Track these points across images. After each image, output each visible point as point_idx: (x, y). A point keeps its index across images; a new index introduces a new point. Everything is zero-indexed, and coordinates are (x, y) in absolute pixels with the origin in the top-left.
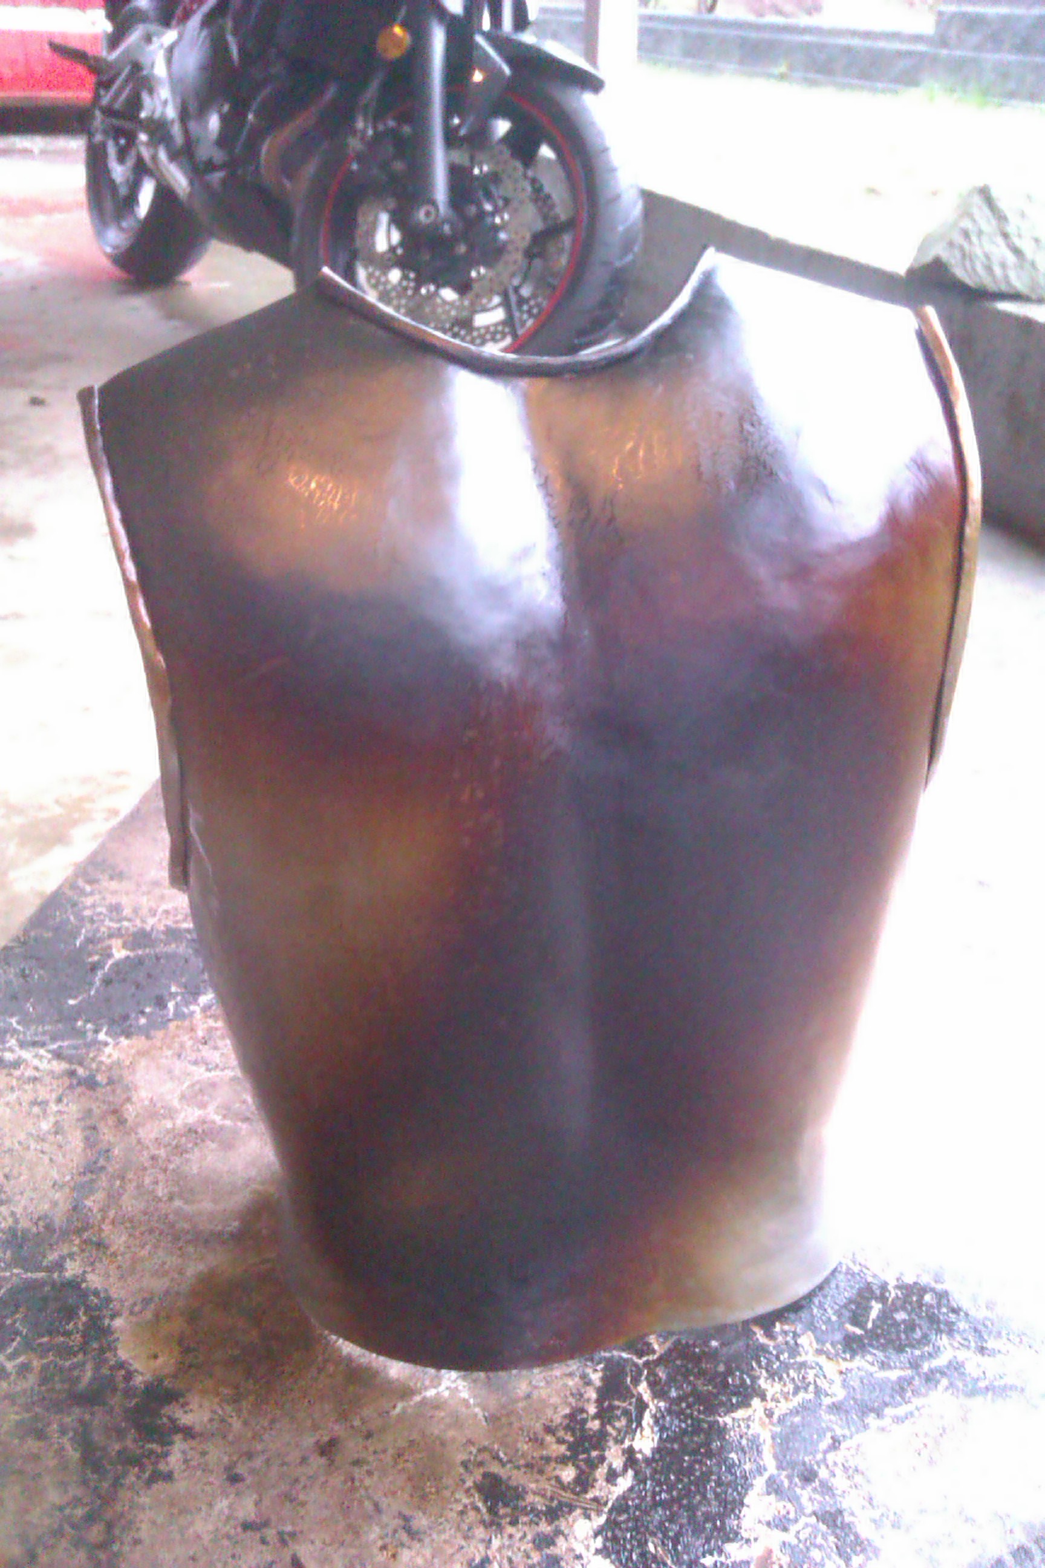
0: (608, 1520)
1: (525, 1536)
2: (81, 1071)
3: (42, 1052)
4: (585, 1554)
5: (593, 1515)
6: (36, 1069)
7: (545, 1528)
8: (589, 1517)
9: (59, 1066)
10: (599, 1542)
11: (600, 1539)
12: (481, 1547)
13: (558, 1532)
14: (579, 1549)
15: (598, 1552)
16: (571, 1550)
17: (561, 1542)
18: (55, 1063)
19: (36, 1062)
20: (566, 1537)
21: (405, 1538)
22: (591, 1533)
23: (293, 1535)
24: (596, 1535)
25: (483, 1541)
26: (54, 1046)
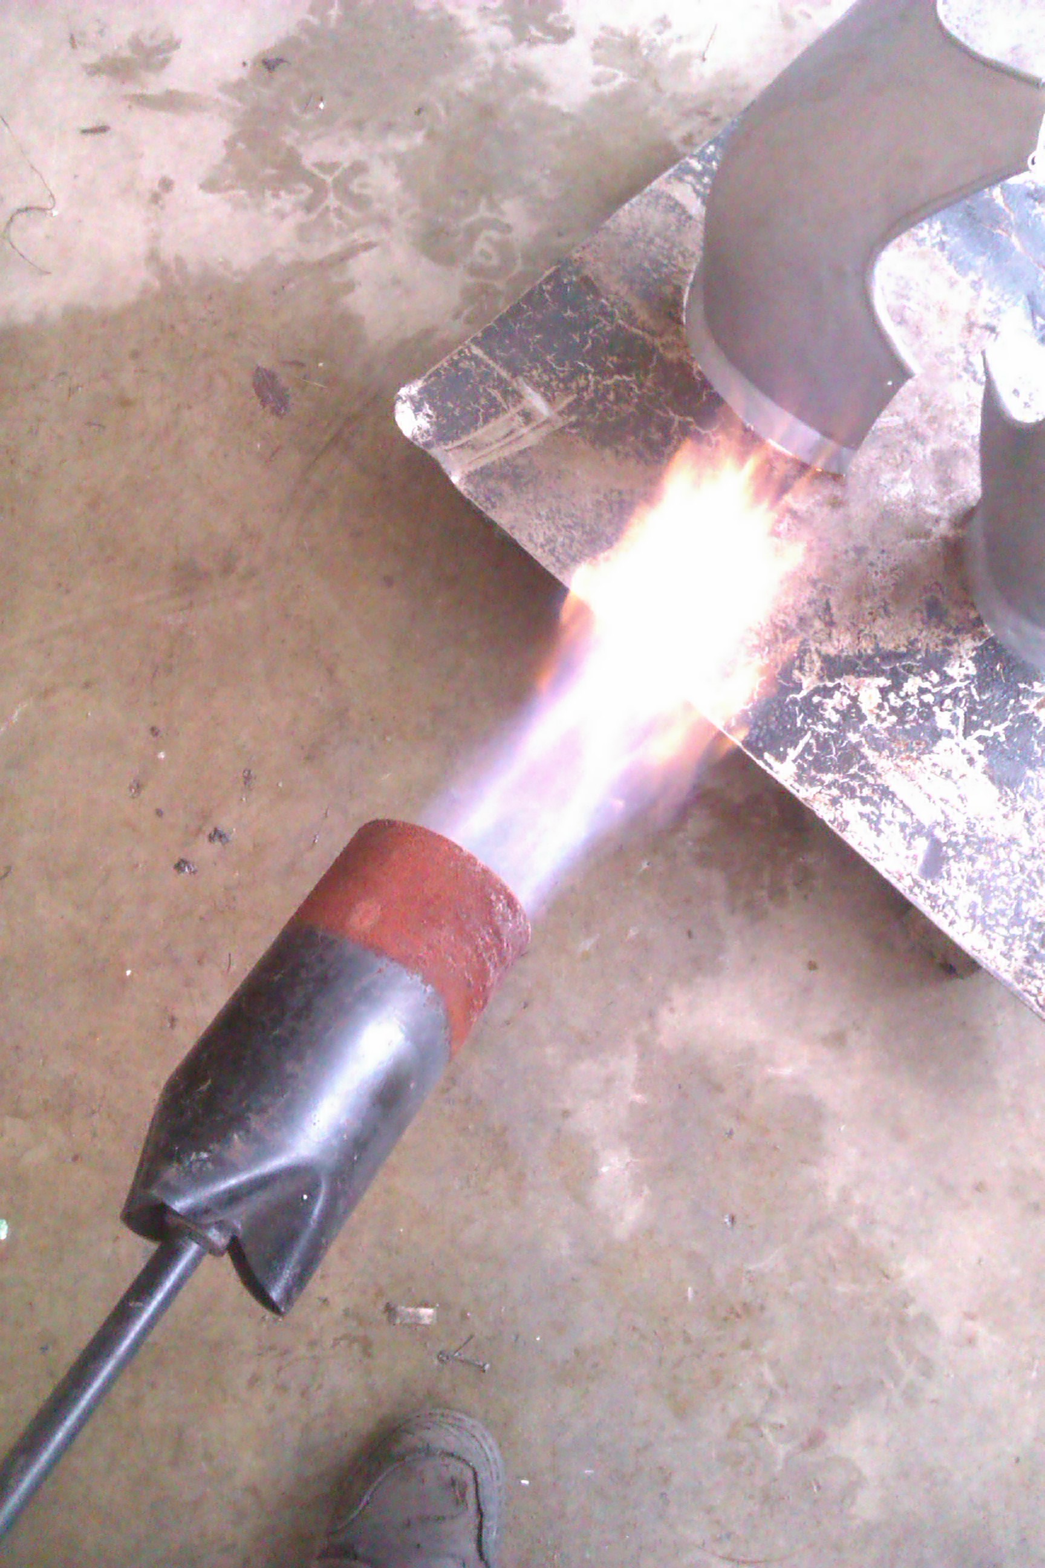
0: (982, 646)
1: (939, 636)
4: (965, 657)
5: (977, 640)
7: (950, 635)
8: (974, 640)
10: (973, 654)
11: (975, 653)
12: (917, 633)
13: (956, 641)
14: (963, 653)
15: (971, 658)
16: (959, 652)
17: (956, 646)
20: (959, 645)
21: (882, 611)
22: (972, 648)
23: (829, 589)
24: (973, 651)
25: (919, 630)
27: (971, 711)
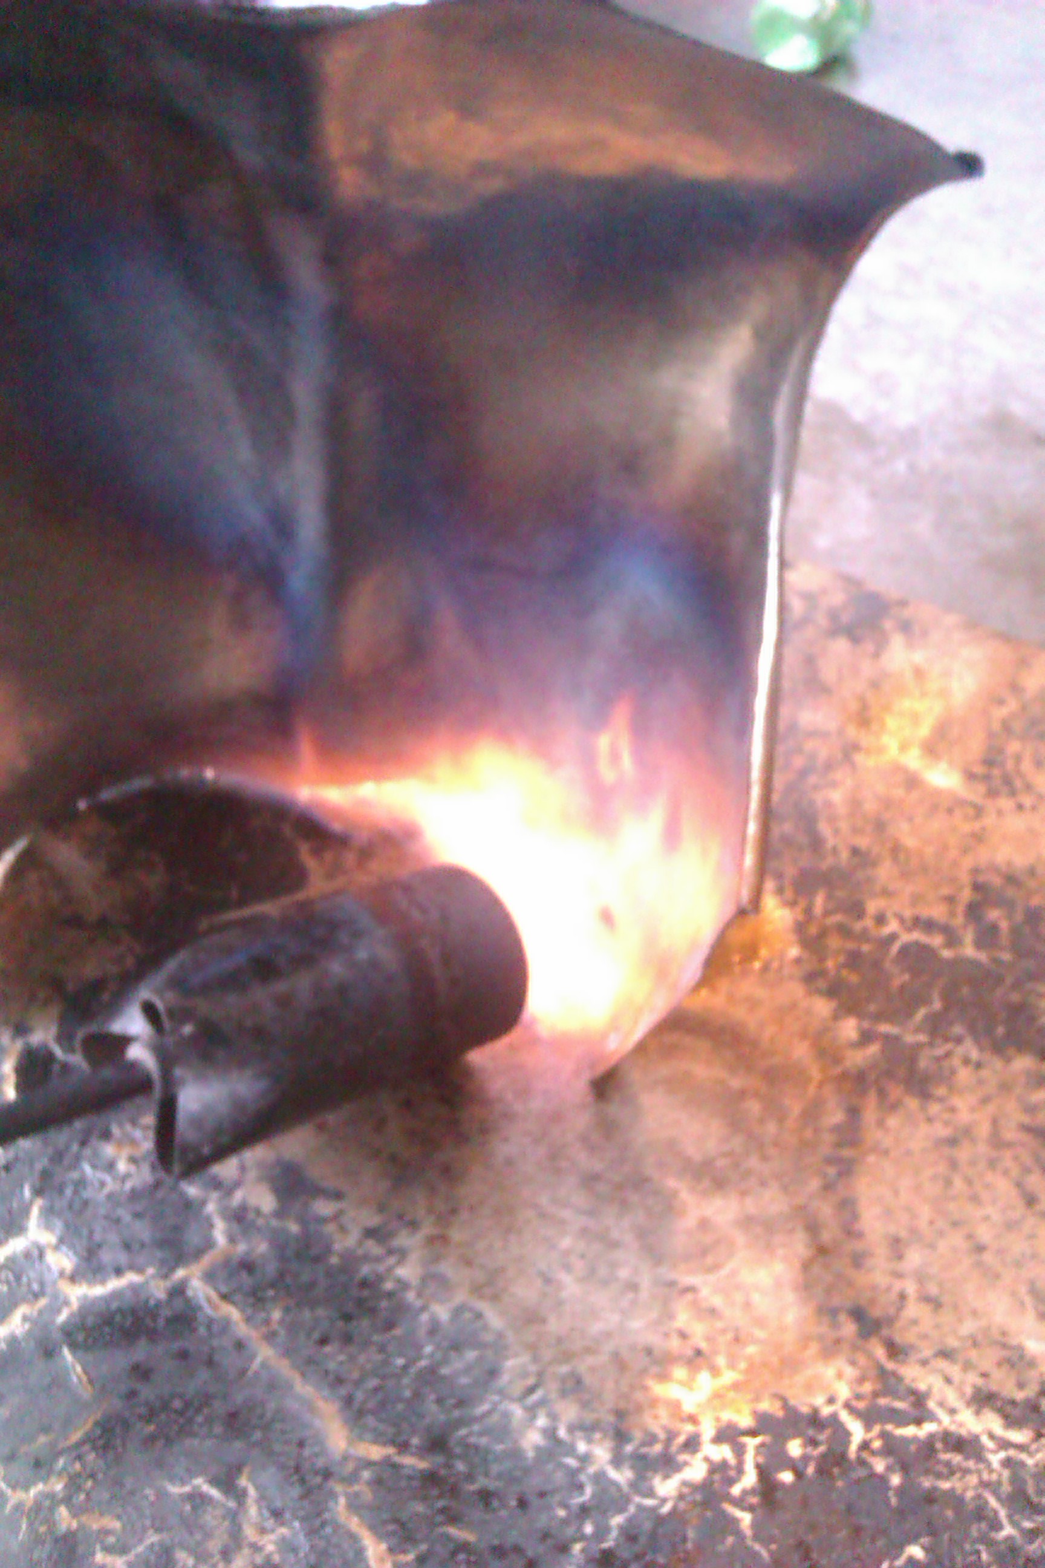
2: (880, 1352)
3: (946, 1419)
6: (948, 1380)
9: (913, 1374)
18: (922, 1386)
19: (952, 1397)
26: (929, 1428)
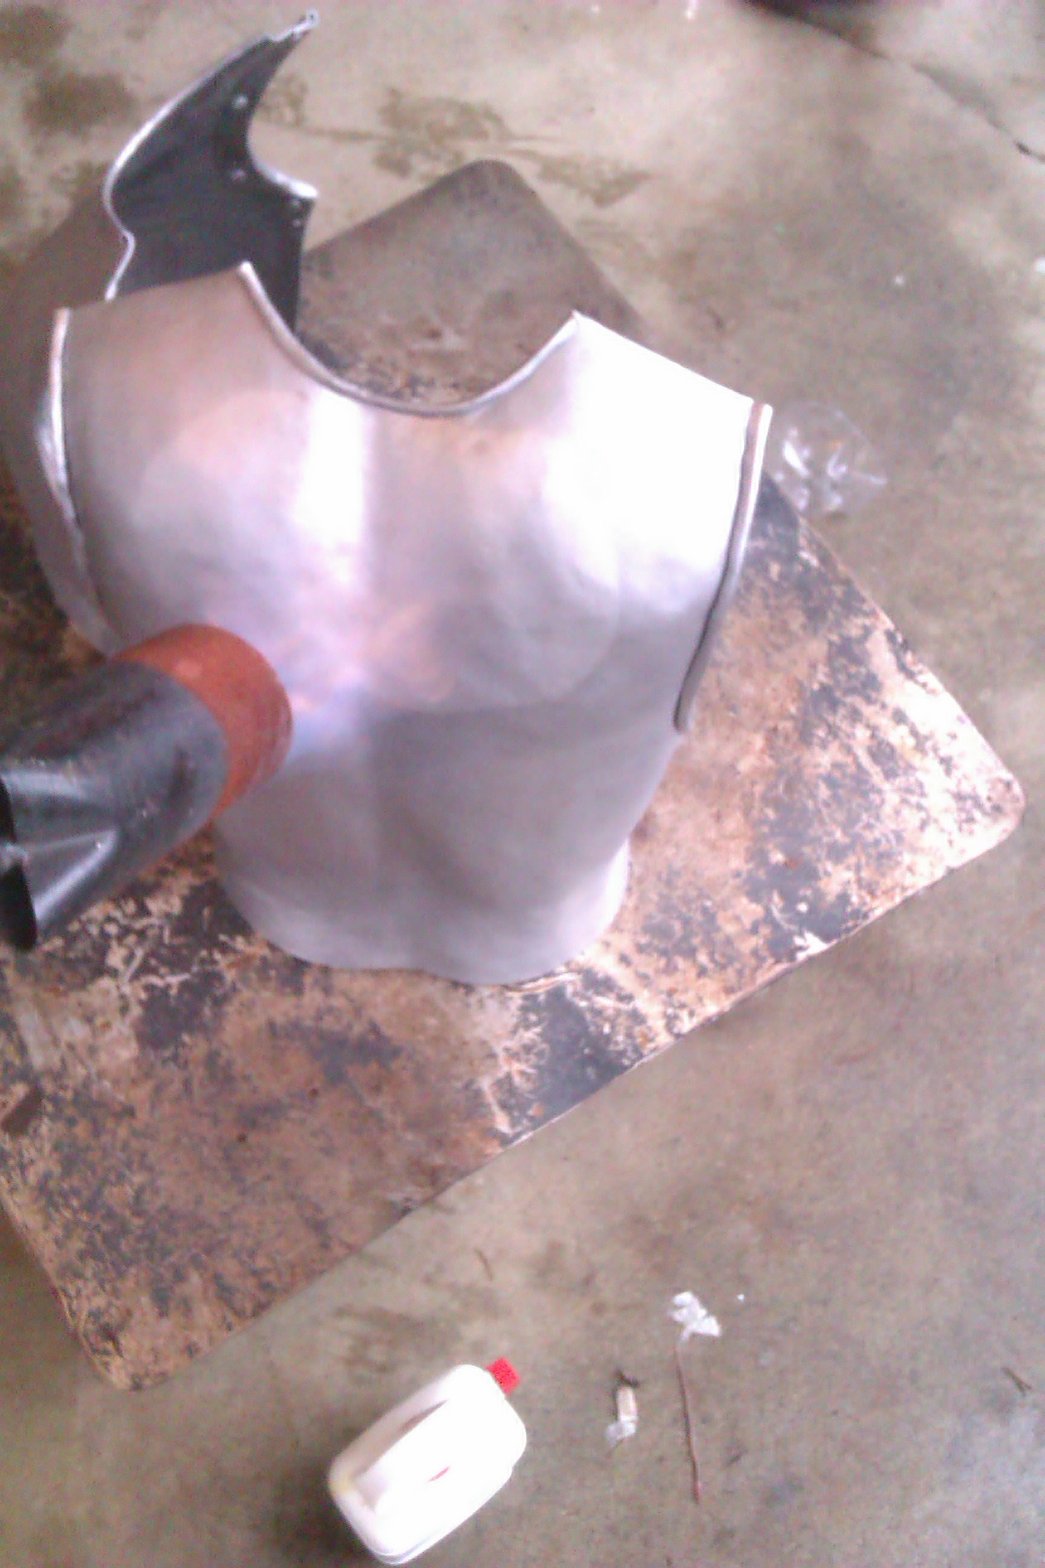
27: (152, 954)
